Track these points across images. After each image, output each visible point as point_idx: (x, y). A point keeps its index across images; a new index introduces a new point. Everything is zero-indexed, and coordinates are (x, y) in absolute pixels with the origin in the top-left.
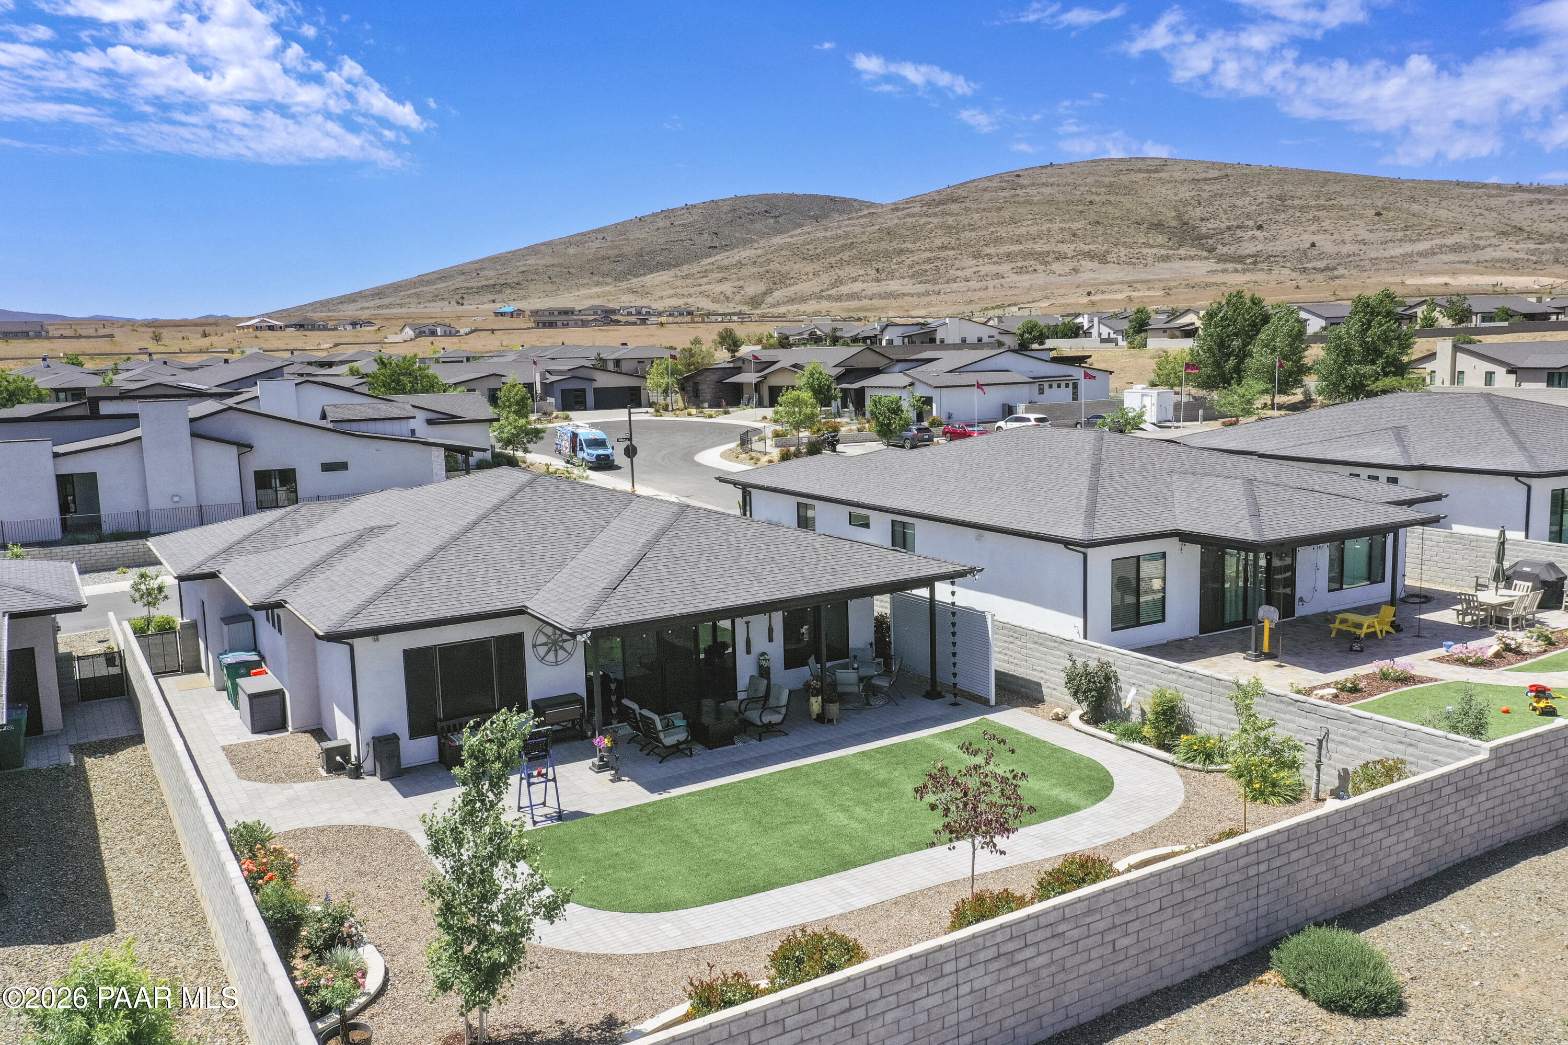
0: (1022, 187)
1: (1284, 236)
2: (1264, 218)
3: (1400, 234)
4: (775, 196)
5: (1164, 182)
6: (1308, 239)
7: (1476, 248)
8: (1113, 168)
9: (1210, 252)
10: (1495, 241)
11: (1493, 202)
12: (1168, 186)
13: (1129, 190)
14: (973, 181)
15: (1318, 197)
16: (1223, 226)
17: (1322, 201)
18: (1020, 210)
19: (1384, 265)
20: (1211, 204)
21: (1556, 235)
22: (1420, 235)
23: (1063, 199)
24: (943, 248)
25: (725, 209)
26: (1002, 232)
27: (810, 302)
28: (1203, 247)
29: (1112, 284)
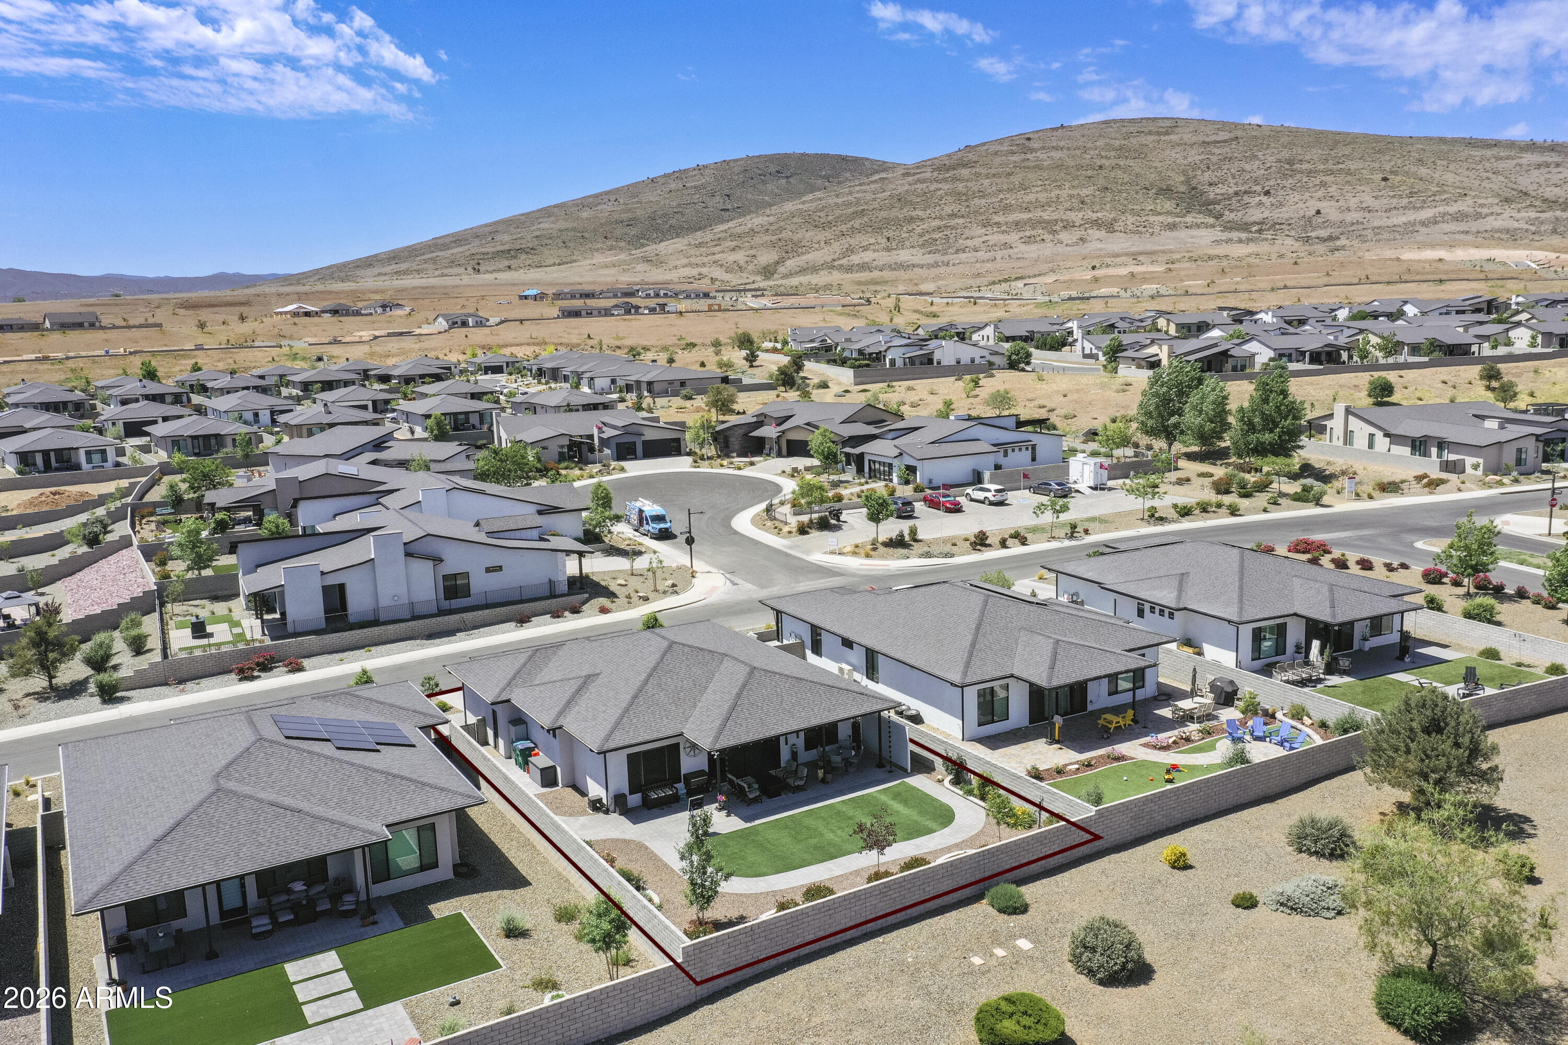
0: (1032, 150)
1: (1291, 202)
2: (1272, 183)
3: (1405, 201)
4: (787, 156)
5: (1174, 145)
6: (1314, 205)
7: (1478, 216)
8: (1124, 130)
9: (1217, 218)
10: (1497, 209)
11: (1501, 165)
12: (1178, 149)
13: (1140, 154)
14: (983, 144)
15: (1327, 160)
16: (1231, 191)
17: (1330, 166)
18: (1029, 176)
19: (1386, 235)
20: (1220, 168)
21: (1561, 200)
22: (1424, 202)
23: (1073, 164)
24: (953, 215)
25: (737, 170)
26: (1011, 199)
27: (822, 273)
28: (1210, 213)
29: (1117, 255)
